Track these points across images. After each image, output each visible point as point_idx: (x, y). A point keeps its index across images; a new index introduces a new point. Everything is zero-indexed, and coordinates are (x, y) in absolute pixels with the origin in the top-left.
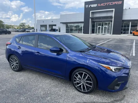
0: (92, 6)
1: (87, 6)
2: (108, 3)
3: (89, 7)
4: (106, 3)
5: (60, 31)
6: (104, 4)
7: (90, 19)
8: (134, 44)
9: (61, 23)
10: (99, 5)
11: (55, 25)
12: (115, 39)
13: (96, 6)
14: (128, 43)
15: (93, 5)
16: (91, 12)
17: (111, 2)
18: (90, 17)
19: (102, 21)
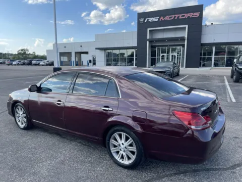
0: (150, 20)
1: (142, 20)
2: (177, 16)
3: (146, 21)
4: (173, 16)
5: (94, 64)
6: (170, 18)
7: (148, 42)
8: (227, 83)
9: (96, 49)
10: (162, 18)
11: (87, 53)
12: (193, 76)
13: (157, 20)
14: (216, 82)
15: (152, 19)
16: (148, 30)
17: (181, 14)
18: (148, 38)
19: (167, 46)
